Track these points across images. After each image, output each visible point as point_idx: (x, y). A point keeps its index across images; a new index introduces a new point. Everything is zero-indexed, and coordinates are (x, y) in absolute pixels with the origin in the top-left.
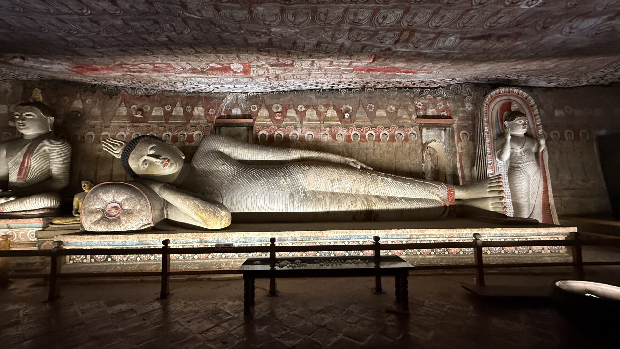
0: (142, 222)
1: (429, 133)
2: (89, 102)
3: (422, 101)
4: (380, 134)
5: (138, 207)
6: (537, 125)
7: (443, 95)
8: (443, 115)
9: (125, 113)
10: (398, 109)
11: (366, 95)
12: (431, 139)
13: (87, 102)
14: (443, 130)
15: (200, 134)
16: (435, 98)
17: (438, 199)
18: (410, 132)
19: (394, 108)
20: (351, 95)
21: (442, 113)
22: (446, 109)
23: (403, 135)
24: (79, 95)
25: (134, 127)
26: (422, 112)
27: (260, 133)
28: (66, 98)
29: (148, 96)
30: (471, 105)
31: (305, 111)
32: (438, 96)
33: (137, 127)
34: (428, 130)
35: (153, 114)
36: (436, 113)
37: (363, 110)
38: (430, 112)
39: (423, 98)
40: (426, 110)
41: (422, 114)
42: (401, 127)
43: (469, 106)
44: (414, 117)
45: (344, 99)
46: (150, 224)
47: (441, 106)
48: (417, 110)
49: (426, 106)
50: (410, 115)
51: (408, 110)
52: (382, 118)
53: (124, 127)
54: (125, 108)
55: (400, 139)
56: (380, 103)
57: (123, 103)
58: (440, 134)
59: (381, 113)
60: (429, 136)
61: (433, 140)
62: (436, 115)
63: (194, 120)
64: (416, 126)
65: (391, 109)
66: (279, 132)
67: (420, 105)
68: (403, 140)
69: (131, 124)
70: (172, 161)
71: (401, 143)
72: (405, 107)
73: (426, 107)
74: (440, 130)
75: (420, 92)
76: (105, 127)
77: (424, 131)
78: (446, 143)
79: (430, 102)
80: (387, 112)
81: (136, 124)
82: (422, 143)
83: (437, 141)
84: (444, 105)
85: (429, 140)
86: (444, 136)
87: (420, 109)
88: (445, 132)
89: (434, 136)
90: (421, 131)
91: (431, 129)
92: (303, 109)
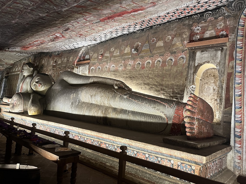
0: (19, 110)
1: (204, 56)
3: (201, 25)
4: (155, 62)
5: (19, 103)
7: (224, 14)
8: (222, 35)
9: (52, 64)
10: (173, 38)
11: (153, 32)
12: (204, 61)
13: (45, 60)
14: (220, 50)
16: (216, 18)
17: (163, 116)
18: (180, 57)
20: (143, 34)
21: (222, 33)
22: (226, 28)
23: (173, 60)
24: (44, 58)
26: (199, 36)
27: (91, 68)
28: (42, 59)
29: (58, 54)
32: (220, 16)
33: (54, 69)
34: (203, 53)
35: (58, 63)
36: (214, 34)
37: (148, 44)
38: (207, 34)
39: (203, 22)
40: (204, 33)
41: (199, 38)
42: (173, 53)
44: (186, 42)
45: (137, 38)
46: (22, 111)
47: (221, 25)
48: (193, 35)
49: (205, 29)
50: (182, 41)
51: (182, 37)
52: (160, 47)
53: (51, 70)
54: (52, 61)
55: (170, 64)
56: (161, 36)
57: (52, 59)
58: (215, 55)
59: (160, 44)
60: (203, 58)
61: (206, 62)
62: (214, 35)
63: (69, 64)
64: (187, 50)
65: (169, 39)
66: (99, 67)
67: (198, 30)
68: (172, 64)
70: (42, 85)
71: (170, 67)
72: (181, 35)
73: (204, 30)
74: (216, 50)
75: (200, 16)
77: (198, 54)
78: (221, 64)
79: (210, 24)
80: (165, 42)
82: (194, 65)
83: (210, 62)
84: (224, 24)
85: (202, 62)
86: (219, 56)
87: (197, 34)
88: (221, 52)
89: (208, 57)
90: (194, 54)
91: (206, 51)
92: (113, 50)
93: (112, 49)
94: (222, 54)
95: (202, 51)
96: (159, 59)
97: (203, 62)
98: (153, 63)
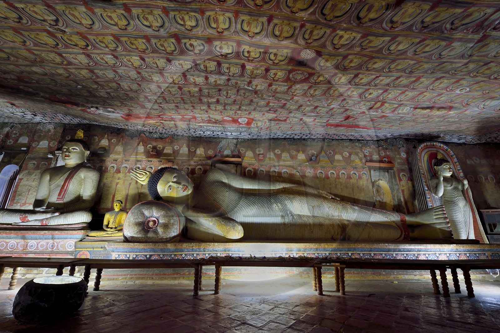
0: (173, 234)
1: (376, 174)
2: (114, 141)
3: (368, 150)
4: (339, 173)
5: (172, 221)
6: (458, 170)
7: (383, 146)
8: (385, 161)
9: (142, 151)
10: (351, 155)
11: (326, 144)
12: (378, 179)
13: (112, 141)
14: (386, 172)
15: (201, 169)
16: (377, 147)
18: (362, 172)
19: (348, 154)
20: (315, 143)
21: (384, 159)
22: (387, 156)
23: (357, 175)
24: (106, 136)
25: (149, 161)
26: (369, 158)
27: (247, 169)
28: (96, 137)
29: (161, 138)
30: (405, 154)
31: (281, 154)
33: (151, 161)
34: (375, 172)
35: (164, 152)
36: (379, 159)
37: (325, 155)
38: (374, 158)
39: (369, 147)
40: (371, 156)
42: (355, 168)
43: (404, 155)
44: (364, 161)
45: (310, 146)
47: (382, 154)
48: (365, 156)
49: (371, 154)
50: (361, 160)
51: (358, 156)
52: (339, 161)
53: (140, 161)
54: (143, 147)
55: (355, 177)
56: (337, 150)
57: (141, 143)
58: (385, 175)
59: (338, 157)
60: (377, 176)
61: (380, 179)
63: (196, 157)
64: (366, 168)
65: (346, 155)
66: (262, 169)
67: (367, 153)
68: (357, 178)
69: (146, 159)
71: (356, 180)
72: (357, 154)
74: (384, 172)
75: (366, 143)
76: (126, 161)
77: (372, 172)
78: (390, 182)
79: (374, 151)
80: (343, 157)
81: (150, 159)
82: (372, 181)
83: (383, 180)
84: (384, 153)
87: (367, 156)
88: (388, 174)
89: (380, 176)
91: (377, 171)
92: (280, 152)
93: (278, 152)
96: (343, 171)
98: (338, 175)
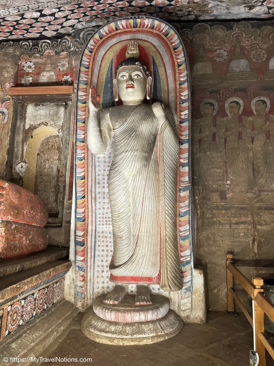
1: (39, 112)
3: (34, 60)
7: (69, 48)
8: (66, 81)
14: (63, 105)
16: (57, 53)
21: (65, 78)
26: (31, 79)
32: (63, 51)
34: (37, 108)
36: (54, 79)
38: (44, 77)
39: (38, 55)
40: (38, 74)
41: (31, 81)
44: (8, 86)
47: (63, 65)
48: (23, 74)
49: (40, 68)
50: (2, 82)
51: (2, 76)
58: (57, 113)
60: (38, 117)
61: (42, 123)
62: (55, 81)
64: (9, 100)
67: (30, 67)
73: (39, 70)
77: (30, 109)
78: (65, 128)
79: (48, 62)
82: (24, 128)
83: (49, 124)
84: (68, 64)
85: (36, 124)
86: (62, 116)
87: (28, 74)
88: (65, 110)
89: (46, 116)
90: (23, 108)
91: (43, 105)
94: (65, 113)
95: (36, 105)
97: (38, 123)
